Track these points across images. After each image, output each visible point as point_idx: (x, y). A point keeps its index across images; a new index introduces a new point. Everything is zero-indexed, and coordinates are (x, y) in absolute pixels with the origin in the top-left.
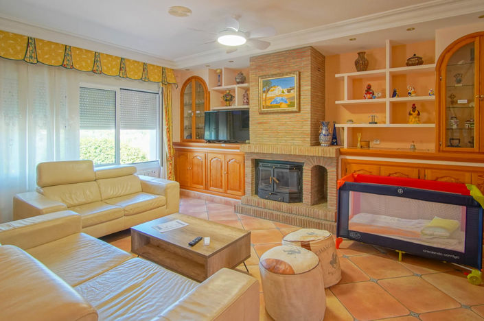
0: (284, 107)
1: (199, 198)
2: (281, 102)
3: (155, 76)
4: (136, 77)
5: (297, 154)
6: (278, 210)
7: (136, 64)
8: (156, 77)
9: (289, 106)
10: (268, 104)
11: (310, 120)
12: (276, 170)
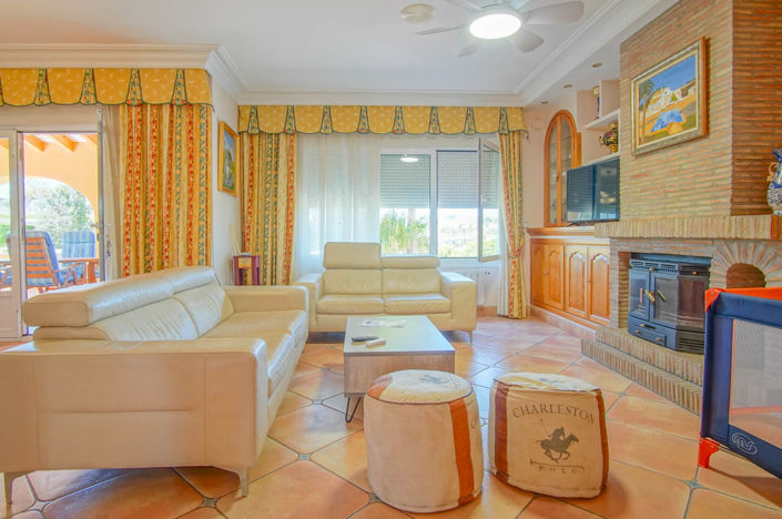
0: (676, 132)
1: (556, 325)
2: (671, 121)
3: (487, 124)
4: (455, 130)
5: (685, 236)
6: (650, 361)
7: (454, 112)
8: (489, 125)
9: (685, 127)
10: (648, 133)
11: (730, 150)
12: (654, 274)
